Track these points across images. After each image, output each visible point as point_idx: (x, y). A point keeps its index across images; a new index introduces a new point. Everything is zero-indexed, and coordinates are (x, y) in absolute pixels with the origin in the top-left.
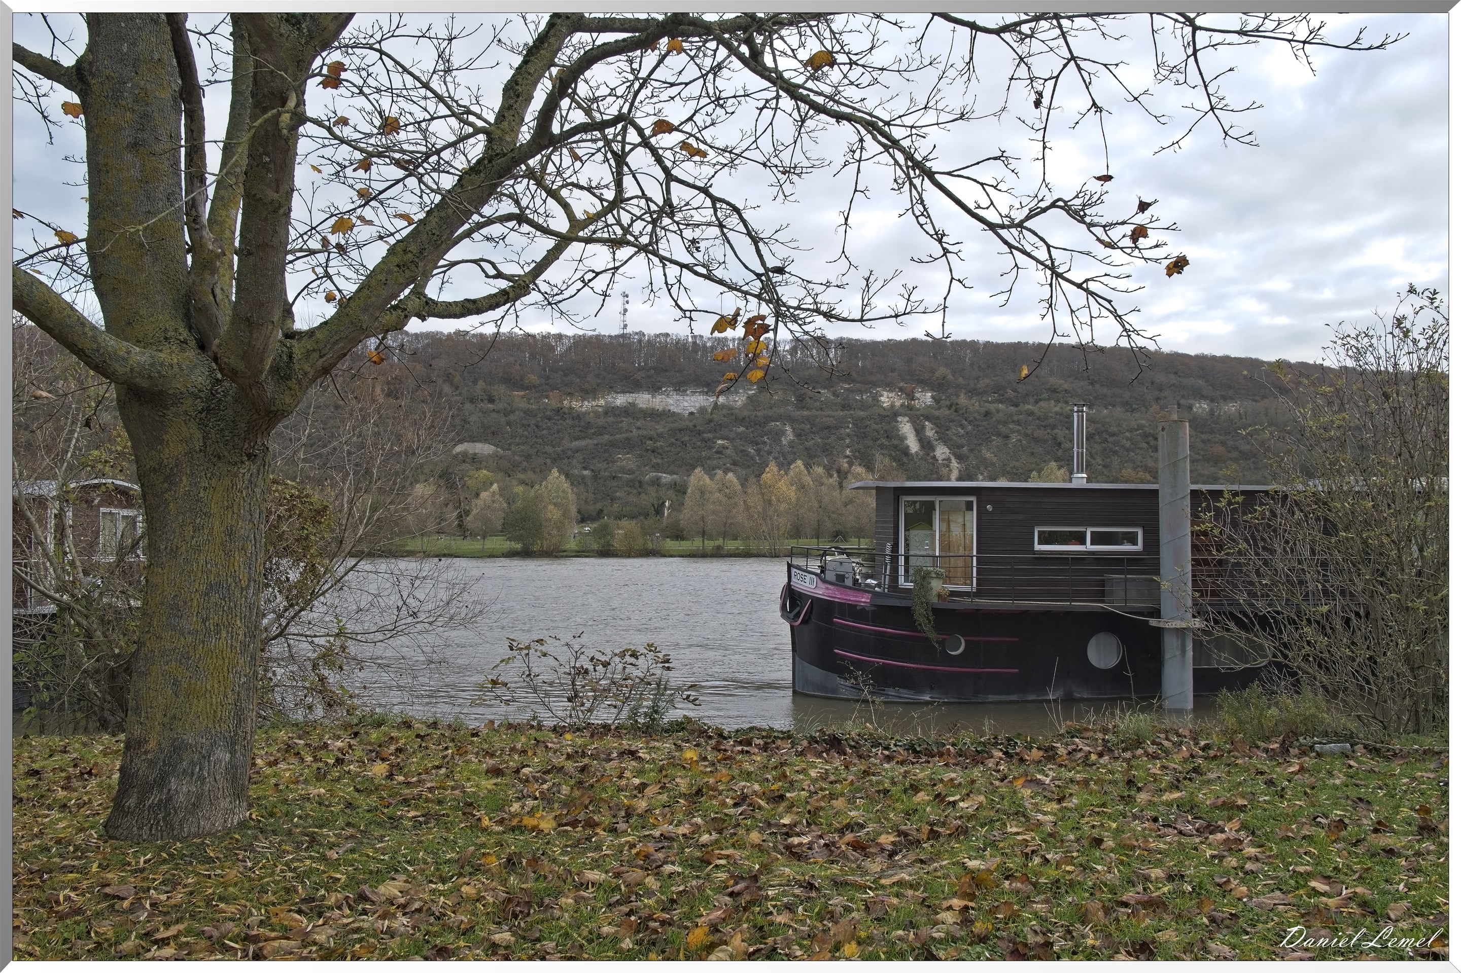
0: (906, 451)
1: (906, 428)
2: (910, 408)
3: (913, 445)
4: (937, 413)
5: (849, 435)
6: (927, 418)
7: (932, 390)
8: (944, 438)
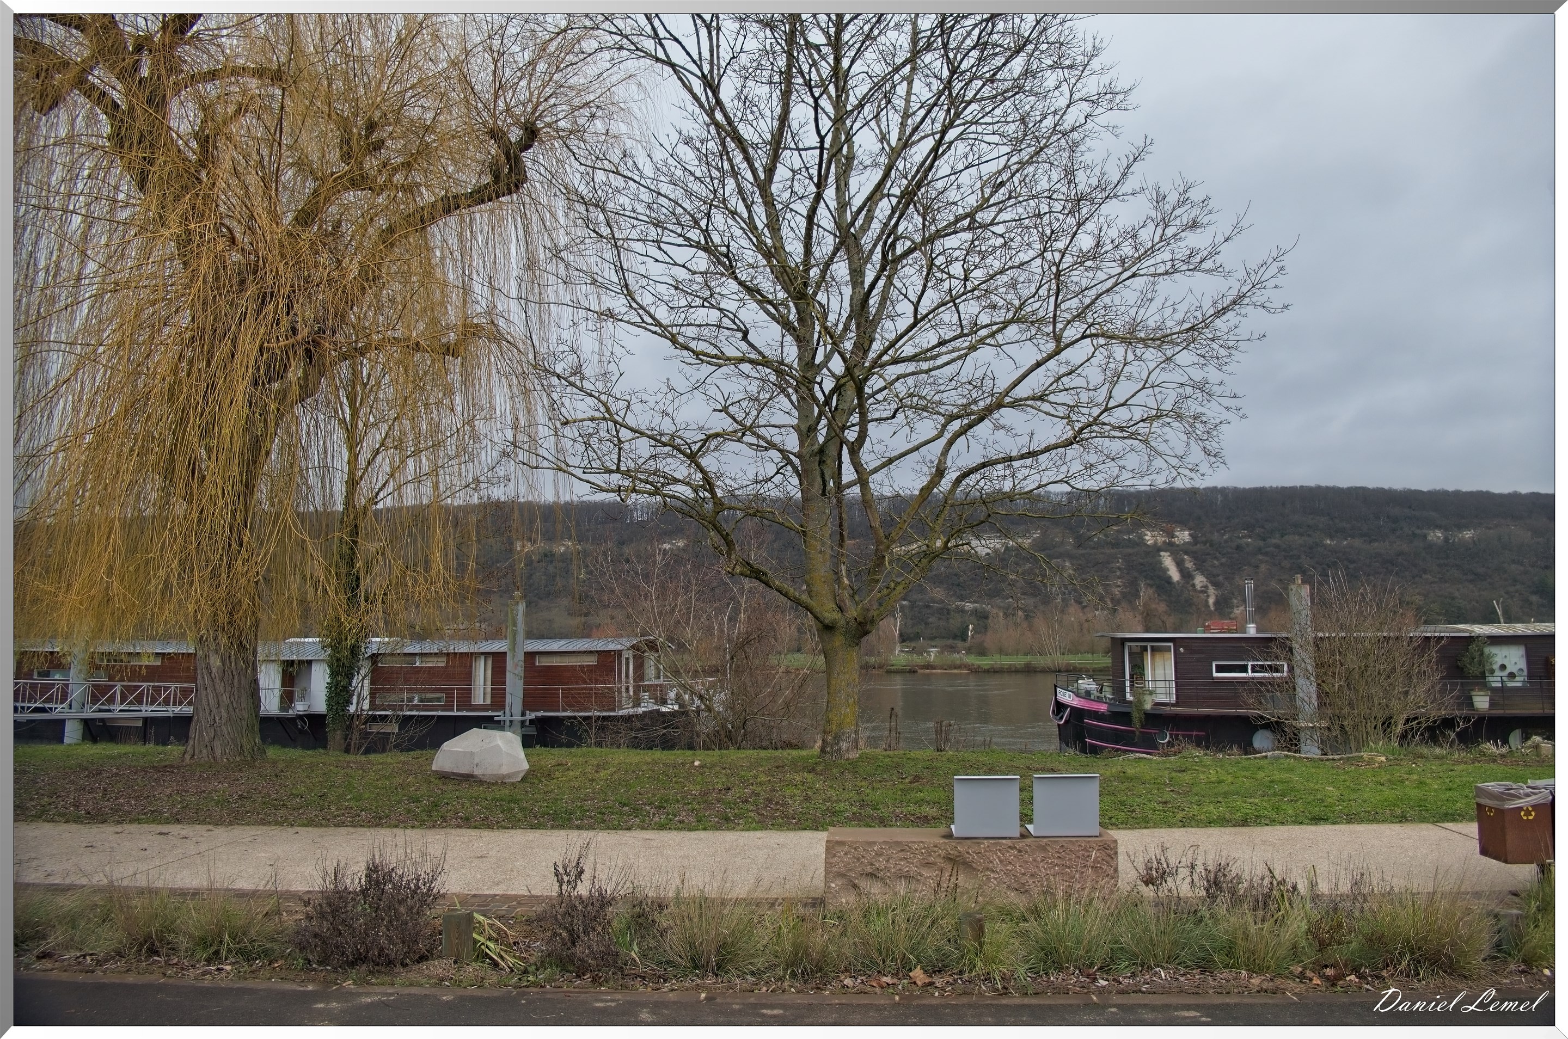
0: (1168, 580)
1: (1168, 561)
2: (1171, 544)
3: (1175, 575)
4: (1195, 548)
5: (1119, 568)
6: (1186, 553)
7: (1190, 529)
8: (1200, 568)
